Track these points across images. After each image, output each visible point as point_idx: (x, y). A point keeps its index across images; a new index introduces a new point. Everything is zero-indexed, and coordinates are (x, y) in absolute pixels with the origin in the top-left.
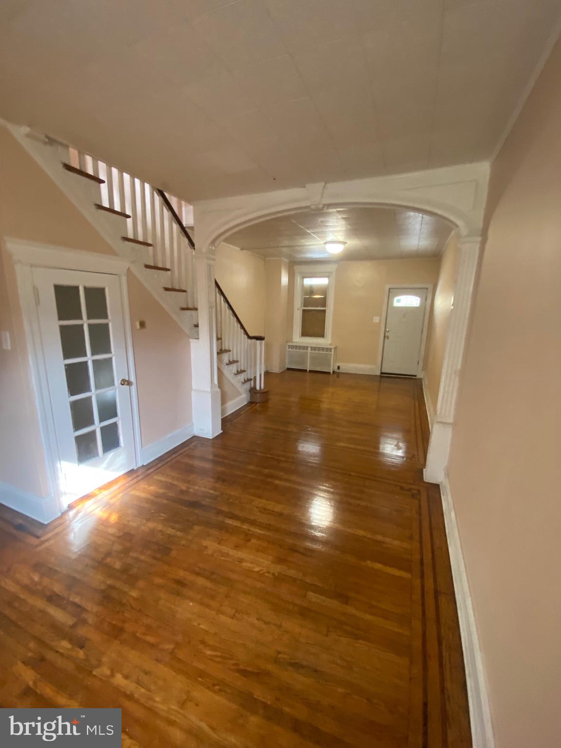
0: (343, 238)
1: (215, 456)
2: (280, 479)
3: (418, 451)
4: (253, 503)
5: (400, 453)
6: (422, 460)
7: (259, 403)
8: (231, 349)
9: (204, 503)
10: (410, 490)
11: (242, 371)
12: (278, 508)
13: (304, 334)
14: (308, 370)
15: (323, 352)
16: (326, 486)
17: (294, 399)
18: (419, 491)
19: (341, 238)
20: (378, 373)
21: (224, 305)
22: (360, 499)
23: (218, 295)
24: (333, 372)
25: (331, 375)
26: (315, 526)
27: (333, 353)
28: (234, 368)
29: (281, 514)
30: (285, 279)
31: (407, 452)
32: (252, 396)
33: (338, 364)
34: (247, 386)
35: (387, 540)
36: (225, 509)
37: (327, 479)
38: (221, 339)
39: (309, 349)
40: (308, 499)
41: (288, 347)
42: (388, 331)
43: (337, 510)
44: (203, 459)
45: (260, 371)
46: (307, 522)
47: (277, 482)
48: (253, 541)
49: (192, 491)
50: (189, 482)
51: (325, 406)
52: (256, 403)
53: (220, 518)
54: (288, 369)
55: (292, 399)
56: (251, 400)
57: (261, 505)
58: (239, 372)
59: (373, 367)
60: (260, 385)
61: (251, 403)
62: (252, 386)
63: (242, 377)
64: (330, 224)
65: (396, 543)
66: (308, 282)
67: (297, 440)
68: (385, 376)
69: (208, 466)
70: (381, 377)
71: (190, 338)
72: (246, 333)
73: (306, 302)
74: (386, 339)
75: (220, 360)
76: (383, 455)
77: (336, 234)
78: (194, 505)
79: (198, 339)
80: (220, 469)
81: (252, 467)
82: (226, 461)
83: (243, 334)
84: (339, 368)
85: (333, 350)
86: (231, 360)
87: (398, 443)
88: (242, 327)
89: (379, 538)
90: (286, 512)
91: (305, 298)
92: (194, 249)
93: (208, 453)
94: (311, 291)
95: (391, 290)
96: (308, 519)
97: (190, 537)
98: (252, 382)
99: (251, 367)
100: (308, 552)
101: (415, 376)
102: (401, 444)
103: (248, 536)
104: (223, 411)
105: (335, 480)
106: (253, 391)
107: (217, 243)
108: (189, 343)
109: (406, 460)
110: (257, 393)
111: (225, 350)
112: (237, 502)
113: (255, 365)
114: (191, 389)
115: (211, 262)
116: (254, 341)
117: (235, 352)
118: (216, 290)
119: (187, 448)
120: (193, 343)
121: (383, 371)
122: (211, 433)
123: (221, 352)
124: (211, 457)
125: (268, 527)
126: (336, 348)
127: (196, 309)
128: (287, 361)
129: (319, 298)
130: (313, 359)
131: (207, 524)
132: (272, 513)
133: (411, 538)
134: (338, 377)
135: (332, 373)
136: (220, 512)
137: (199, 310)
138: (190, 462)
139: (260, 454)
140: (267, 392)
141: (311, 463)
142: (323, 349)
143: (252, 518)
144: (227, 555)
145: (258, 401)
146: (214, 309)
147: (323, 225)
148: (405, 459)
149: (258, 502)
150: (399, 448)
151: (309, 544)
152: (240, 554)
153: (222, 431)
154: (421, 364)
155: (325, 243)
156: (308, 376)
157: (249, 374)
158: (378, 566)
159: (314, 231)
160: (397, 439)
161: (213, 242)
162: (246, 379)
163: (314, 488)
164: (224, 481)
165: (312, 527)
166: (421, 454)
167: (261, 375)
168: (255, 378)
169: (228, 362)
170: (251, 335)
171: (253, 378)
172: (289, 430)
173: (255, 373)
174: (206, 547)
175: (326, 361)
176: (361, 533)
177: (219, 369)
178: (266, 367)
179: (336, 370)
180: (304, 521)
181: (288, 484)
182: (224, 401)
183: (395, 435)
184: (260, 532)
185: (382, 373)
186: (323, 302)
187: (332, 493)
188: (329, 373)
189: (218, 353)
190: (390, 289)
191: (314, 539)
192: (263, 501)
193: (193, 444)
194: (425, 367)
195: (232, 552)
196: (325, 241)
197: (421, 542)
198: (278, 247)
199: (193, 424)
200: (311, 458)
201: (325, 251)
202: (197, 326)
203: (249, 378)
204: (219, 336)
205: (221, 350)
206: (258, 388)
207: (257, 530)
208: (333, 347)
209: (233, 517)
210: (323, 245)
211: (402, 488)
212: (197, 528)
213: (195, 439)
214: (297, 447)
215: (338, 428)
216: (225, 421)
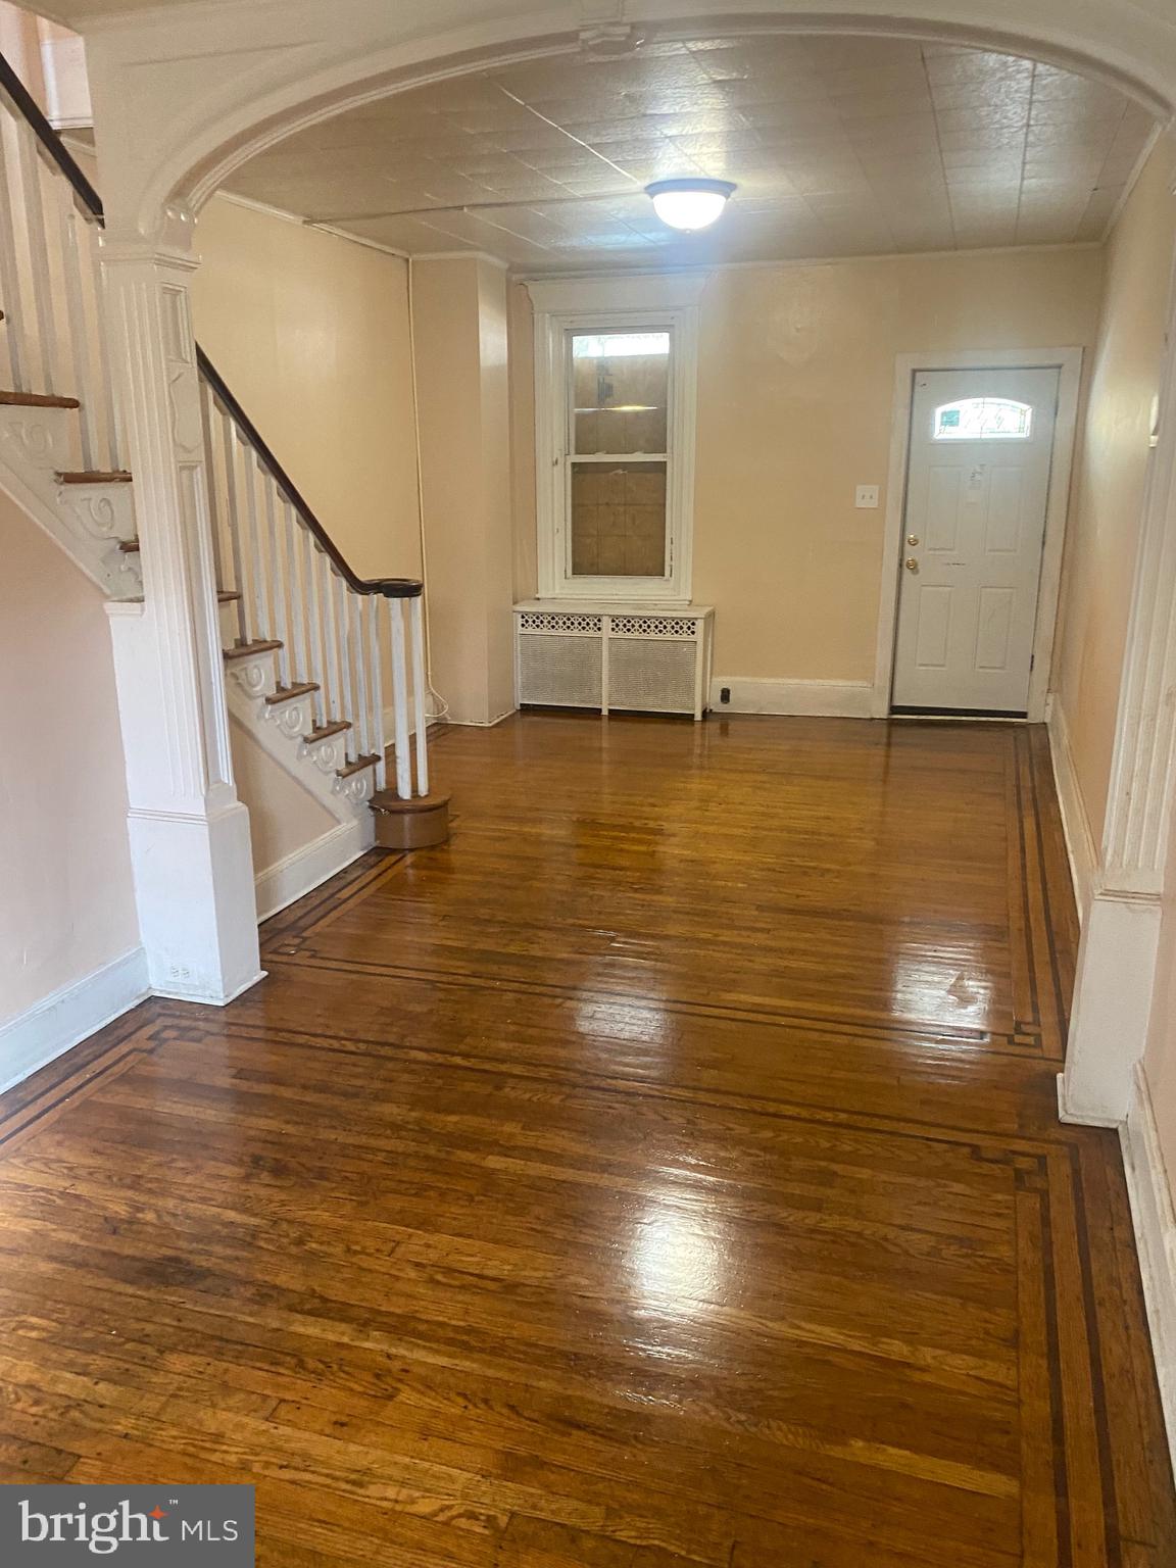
0: (721, 165)
1: (240, 1074)
2: (507, 1151)
3: (1035, 1009)
4: (401, 1250)
5: (971, 1017)
6: (1050, 1040)
7: (411, 850)
8: (282, 637)
9: (201, 1261)
10: (1006, 1159)
11: (336, 728)
12: (501, 1264)
13: (584, 564)
14: (605, 712)
15: (660, 636)
16: (686, 1166)
17: (556, 831)
18: (1042, 1159)
19: (711, 162)
20: (881, 711)
21: (244, 456)
22: (818, 1206)
23: (214, 412)
24: (704, 713)
25: (698, 726)
26: (650, 1320)
27: (699, 637)
28: (299, 715)
29: (510, 1288)
30: (493, 342)
31: (996, 1013)
32: (380, 828)
33: (723, 681)
34: (362, 785)
35: (927, 1355)
36: (289, 1278)
37: (694, 1136)
38: (238, 597)
39: (606, 624)
40: (618, 1219)
41: (520, 621)
42: (914, 543)
43: (732, 1253)
44: (187, 1087)
45: (412, 724)
46: (616, 1310)
47: (494, 1162)
48: (407, 1396)
49: (150, 1216)
50: (136, 1183)
51: (672, 851)
52: (400, 852)
53: (272, 1319)
54: (526, 709)
55: (546, 831)
56: (377, 843)
57: (433, 1255)
58: (323, 732)
59: (858, 685)
60: (412, 779)
61: (378, 853)
62: (382, 786)
63: (336, 750)
64: (665, 109)
65: (960, 1364)
66: (590, 348)
67: (570, 991)
68: (905, 720)
69: (213, 1114)
70: (892, 723)
71: (107, 598)
72: (341, 566)
73: (586, 435)
74: (907, 572)
75: (237, 685)
76: (904, 1028)
77: (689, 151)
78: (166, 1272)
79: (140, 600)
80: (263, 1124)
81: (390, 1110)
82: (287, 1093)
83: (329, 572)
84: (725, 695)
85: (700, 626)
86: (287, 684)
87: (960, 978)
88: (326, 544)
89: (896, 1348)
90: (531, 1275)
91: (580, 418)
92: (102, 223)
93: (214, 1061)
94: (603, 385)
95: (918, 374)
96: (624, 1298)
97: (151, 1404)
98: (381, 766)
99: (370, 708)
100: (627, 1427)
101: (1023, 715)
102: (972, 986)
103: (385, 1382)
104: (264, 894)
105: (721, 1139)
106: (384, 803)
107: (196, 195)
108: (105, 619)
109: (993, 1042)
110: (401, 812)
111: (255, 642)
112: (338, 1250)
113: (389, 700)
114: (125, 809)
115: (179, 279)
116: (377, 598)
117: (301, 649)
118: (203, 394)
119: (124, 1048)
120: (120, 617)
121: (898, 703)
122: (219, 986)
123: (238, 652)
124: (224, 1081)
125: (462, 1341)
126: (711, 617)
127: (127, 479)
128: (519, 680)
129: (637, 414)
130: (624, 663)
131: (219, 1343)
132: (477, 1283)
133: (1014, 1341)
134: (724, 730)
135: (698, 717)
136: (266, 1295)
137: (137, 478)
138: (141, 1103)
139: (422, 1056)
140: (444, 805)
141: (626, 1077)
142: (661, 624)
143: (398, 1307)
144: (307, 1461)
145: (408, 844)
146: (200, 475)
147: (638, 113)
148: (987, 1040)
149: (419, 1244)
150: (965, 1000)
151: (627, 1395)
152: (355, 1453)
153: (266, 973)
154: (1043, 667)
155: (654, 189)
156: (606, 738)
157: (364, 739)
158: (894, 1457)
159: (597, 140)
160: (955, 964)
161: (180, 192)
162: (353, 758)
163: (642, 1174)
164: (279, 1170)
165: (638, 1328)
166: (1048, 1018)
167: (413, 739)
168: (391, 751)
169: (272, 692)
170: (363, 576)
171: (382, 754)
172: (536, 951)
173: (391, 732)
174: (218, 1437)
175: (676, 668)
176: (830, 1335)
177: (234, 721)
178: (439, 707)
179: (717, 706)
180: (603, 1306)
181: (537, 1169)
182: (263, 852)
183: (948, 953)
184: (431, 1359)
185: (894, 709)
186: (656, 433)
187: (713, 1190)
188: (688, 719)
189: (227, 656)
190: (914, 371)
191: (647, 1375)
192: (443, 1240)
193: (149, 1030)
194: (1057, 681)
195: (323, 1447)
196: (647, 182)
197: (1053, 1353)
198: (461, 208)
199: (141, 952)
200: (629, 1059)
201: (652, 222)
202: (131, 547)
203: (366, 754)
204: (230, 587)
205: (241, 642)
206: (405, 792)
207: (419, 1355)
208: (700, 613)
209: (324, 1308)
210: (646, 197)
211: (976, 1152)
212: (178, 1362)
213: (156, 1009)
214: (571, 1018)
215: (726, 936)
216: (271, 932)
